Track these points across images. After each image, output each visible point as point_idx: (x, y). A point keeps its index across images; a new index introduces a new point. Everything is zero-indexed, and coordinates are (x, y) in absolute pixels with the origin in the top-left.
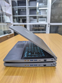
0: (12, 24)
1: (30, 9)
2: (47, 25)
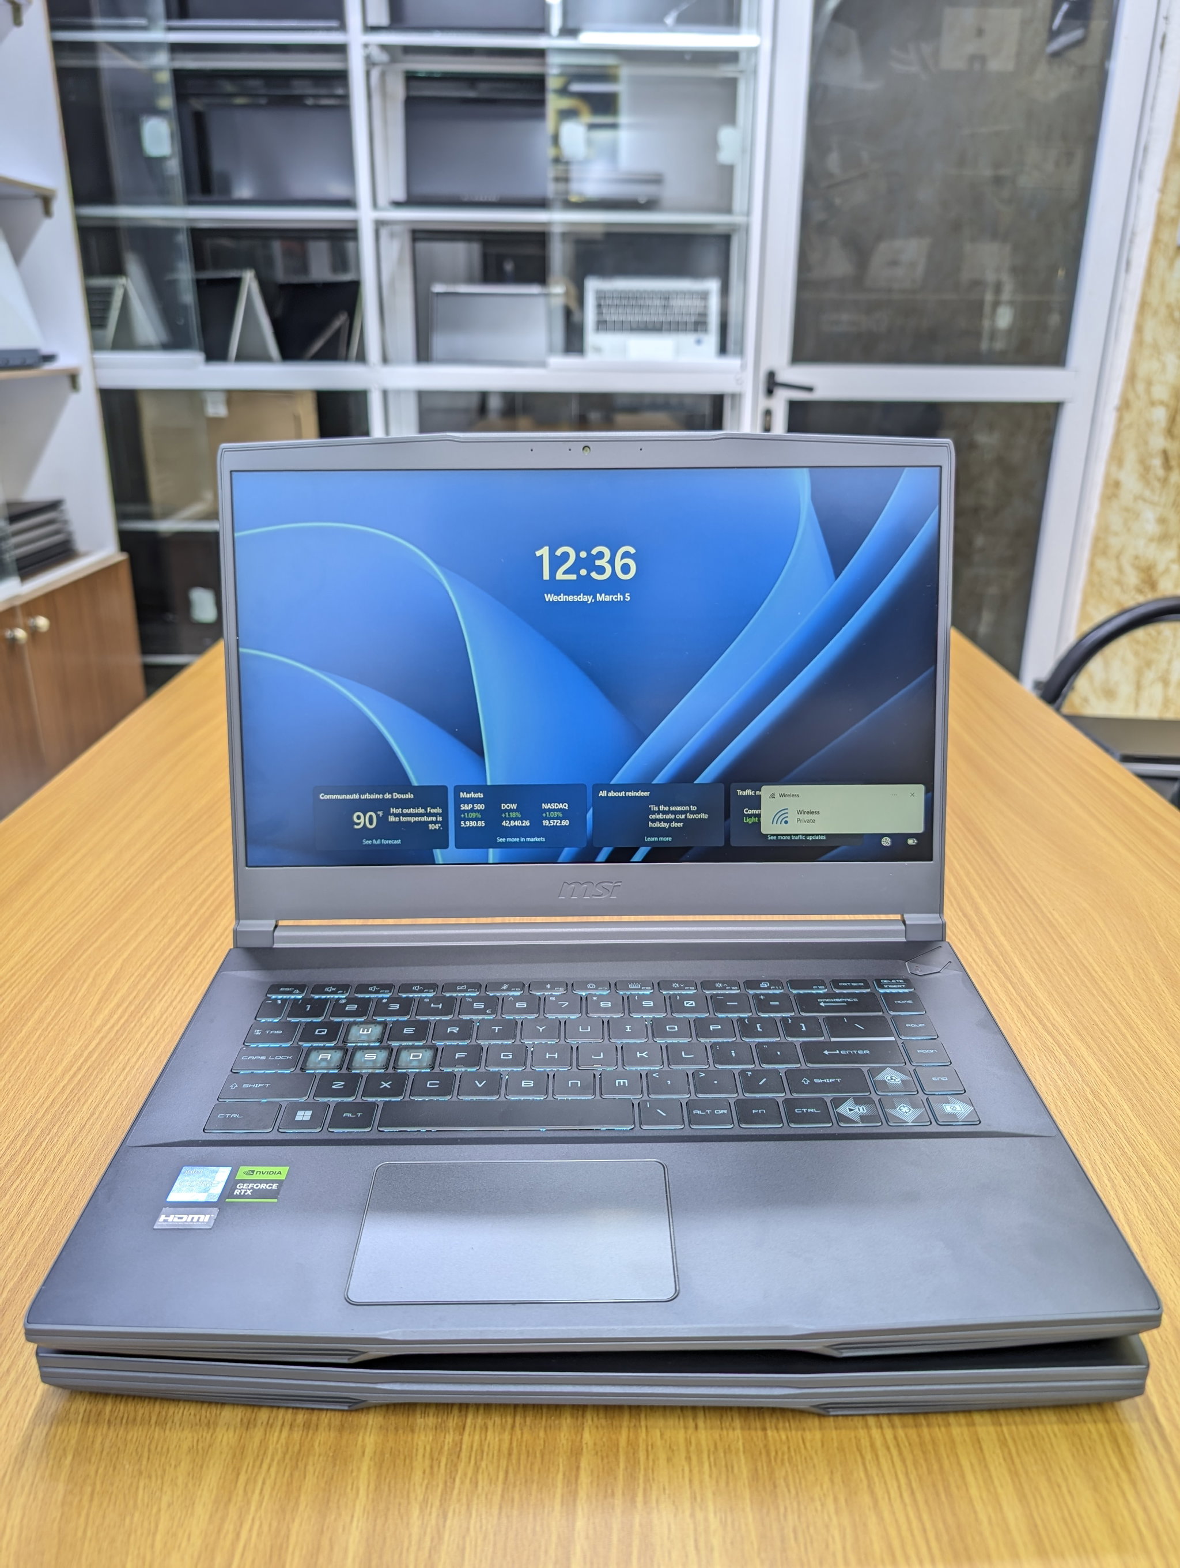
0: (73, 379)
1: (411, 77)
2: (736, 397)
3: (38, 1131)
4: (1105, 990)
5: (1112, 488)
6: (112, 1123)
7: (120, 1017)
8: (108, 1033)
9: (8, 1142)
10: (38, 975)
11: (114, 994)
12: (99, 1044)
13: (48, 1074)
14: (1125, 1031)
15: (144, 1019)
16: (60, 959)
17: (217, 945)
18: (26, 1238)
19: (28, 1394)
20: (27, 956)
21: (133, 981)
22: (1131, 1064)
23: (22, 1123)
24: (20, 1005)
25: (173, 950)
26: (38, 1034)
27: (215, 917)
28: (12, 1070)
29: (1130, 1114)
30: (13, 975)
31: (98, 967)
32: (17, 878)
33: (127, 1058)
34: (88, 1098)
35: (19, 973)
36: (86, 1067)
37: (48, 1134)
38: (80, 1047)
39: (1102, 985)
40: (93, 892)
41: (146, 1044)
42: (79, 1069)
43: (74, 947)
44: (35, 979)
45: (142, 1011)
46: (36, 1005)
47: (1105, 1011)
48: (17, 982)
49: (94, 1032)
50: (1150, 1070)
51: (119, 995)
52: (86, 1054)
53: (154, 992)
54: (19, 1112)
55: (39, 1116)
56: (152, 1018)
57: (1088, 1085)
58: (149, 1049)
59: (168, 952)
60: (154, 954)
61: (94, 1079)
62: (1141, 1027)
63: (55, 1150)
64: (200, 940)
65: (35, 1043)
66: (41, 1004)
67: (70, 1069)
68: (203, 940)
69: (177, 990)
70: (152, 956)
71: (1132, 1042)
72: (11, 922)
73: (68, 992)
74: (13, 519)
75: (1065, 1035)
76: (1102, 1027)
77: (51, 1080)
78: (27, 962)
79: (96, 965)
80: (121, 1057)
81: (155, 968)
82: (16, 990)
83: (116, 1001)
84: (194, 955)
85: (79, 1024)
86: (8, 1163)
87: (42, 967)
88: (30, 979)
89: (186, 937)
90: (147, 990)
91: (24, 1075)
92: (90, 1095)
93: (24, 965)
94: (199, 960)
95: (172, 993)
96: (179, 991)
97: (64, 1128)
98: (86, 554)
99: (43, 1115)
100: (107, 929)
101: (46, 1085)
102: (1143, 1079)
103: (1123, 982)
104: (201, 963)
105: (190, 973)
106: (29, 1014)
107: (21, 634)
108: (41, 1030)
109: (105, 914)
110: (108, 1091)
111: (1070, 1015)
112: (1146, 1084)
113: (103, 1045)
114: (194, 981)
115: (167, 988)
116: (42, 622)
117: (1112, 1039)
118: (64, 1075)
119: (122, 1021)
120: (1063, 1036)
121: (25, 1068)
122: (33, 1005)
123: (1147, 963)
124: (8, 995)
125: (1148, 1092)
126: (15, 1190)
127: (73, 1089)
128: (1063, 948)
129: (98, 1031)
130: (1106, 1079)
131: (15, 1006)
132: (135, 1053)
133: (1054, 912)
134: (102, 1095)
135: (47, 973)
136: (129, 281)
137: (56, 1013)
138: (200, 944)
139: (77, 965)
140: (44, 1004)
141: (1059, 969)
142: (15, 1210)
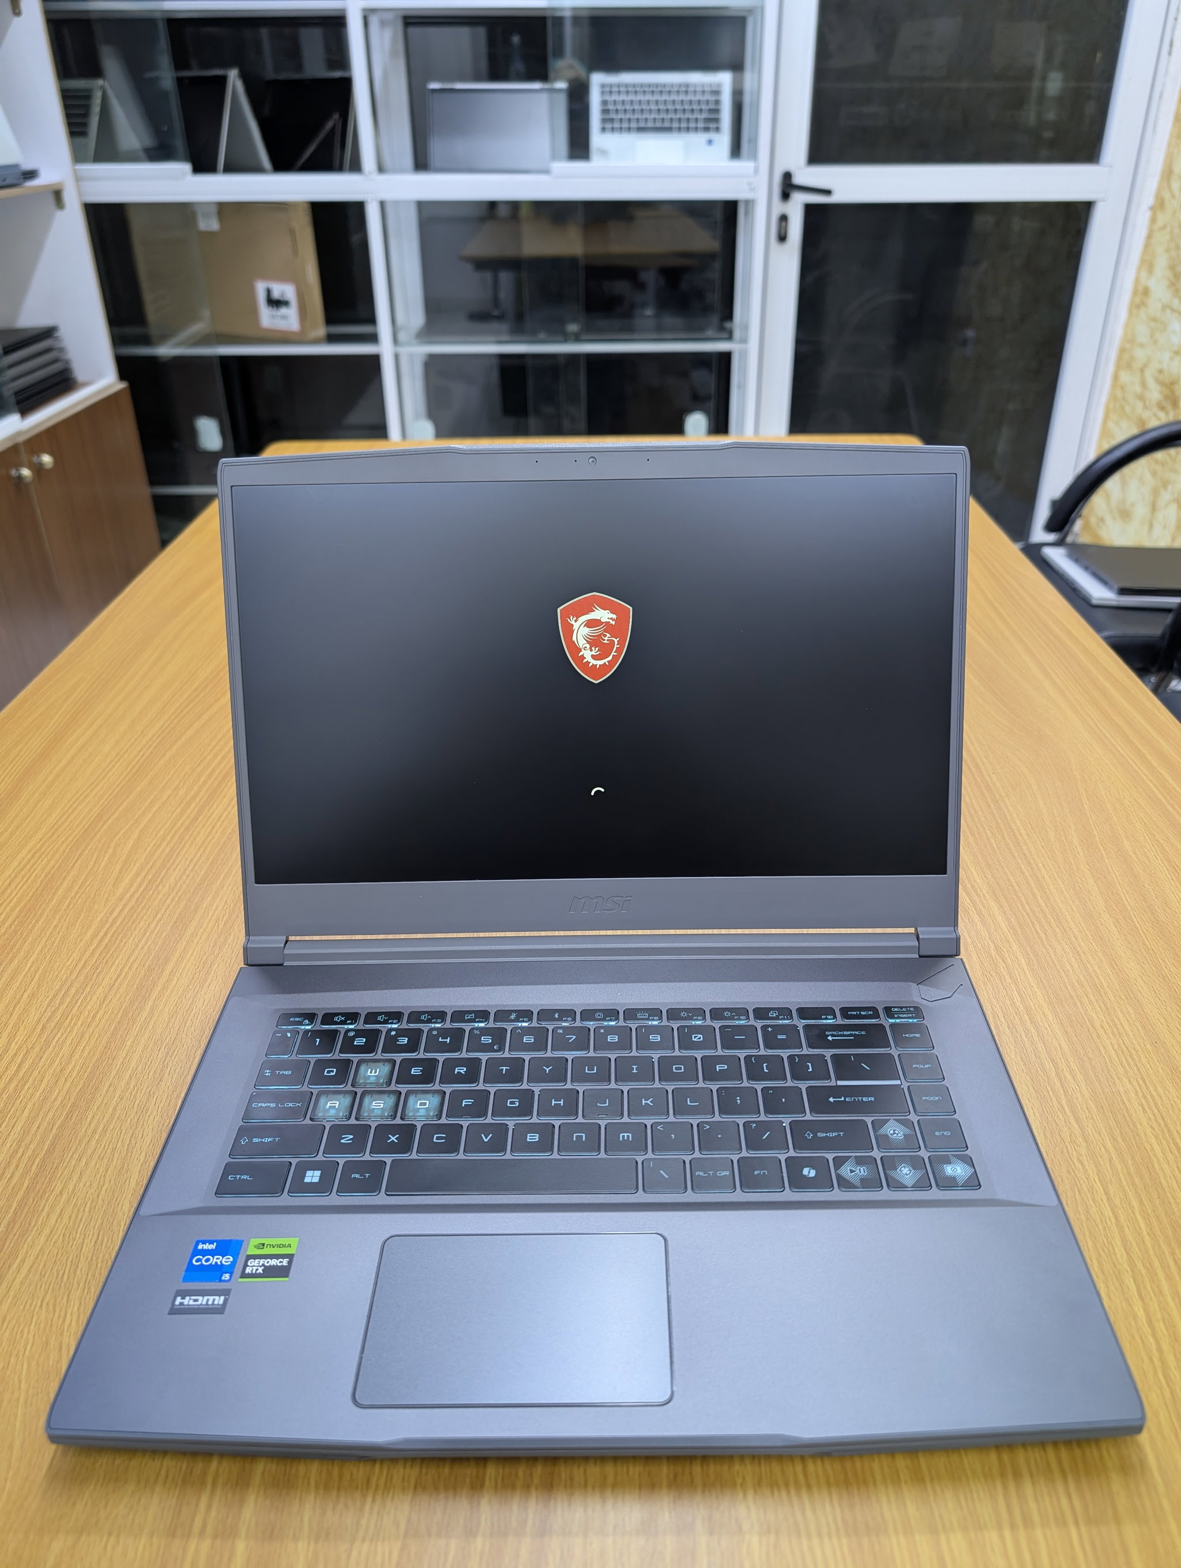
0: (57, 196)
2: (750, 204)
3: (73, 991)
4: (1026, 852)
5: (1142, 294)
6: (137, 983)
7: (140, 886)
8: (129, 900)
9: (48, 1000)
10: (64, 846)
11: (133, 863)
12: (122, 910)
13: (79, 939)
14: (1037, 891)
15: (160, 888)
16: (83, 830)
17: (225, 815)
18: (68, 1084)
19: (78, 1211)
20: (53, 827)
21: (150, 851)
22: (1035, 922)
23: (59, 983)
24: (50, 875)
25: (185, 820)
26: (68, 901)
27: (222, 788)
28: (48, 934)
29: (1025, 968)
30: (42, 846)
31: (118, 837)
32: (39, 750)
33: (147, 924)
34: (115, 961)
35: (47, 844)
36: (112, 932)
37: (82, 993)
38: (106, 913)
39: (1024, 848)
40: (109, 764)
41: (163, 910)
42: (106, 934)
43: (95, 818)
44: (61, 850)
45: (159, 880)
46: (64, 874)
47: (1022, 873)
48: (46, 852)
49: (117, 900)
50: (1051, 927)
51: (138, 864)
52: (110, 920)
53: (168, 861)
54: (56, 973)
55: (73, 977)
56: (168, 885)
57: (993, 942)
58: (166, 915)
59: (181, 822)
60: (168, 824)
61: (119, 944)
62: (1051, 887)
63: (89, 1007)
64: (209, 810)
65: (65, 910)
66: (69, 873)
67: (98, 935)
68: (211, 811)
69: (189, 859)
70: (166, 827)
71: (1041, 901)
72: (37, 795)
73: (92, 863)
74: (8, 350)
75: (982, 896)
76: (1017, 887)
77: (82, 944)
78: (53, 833)
79: (115, 836)
80: (142, 923)
81: (169, 838)
82: (45, 860)
83: (135, 869)
84: (204, 825)
85: (103, 892)
86: (49, 1019)
87: (66, 839)
88: (58, 850)
89: (195, 807)
90: (162, 860)
91: (58, 940)
92: (117, 957)
93: (51, 837)
94: (208, 830)
95: (185, 862)
96: (192, 860)
97: (96, 987)
98: (85, 384)
99: (77, 976)
100: (124, 801)
101: (78, 949)
102: (1043, 936)
103: (1043, 844)
104: (210, 832)
105: (200, 843)
106: (59, 883)
107: (26, 472)
108: (70, 899)
109: (121, 786)
110: (132, 954)
111: (989, 876)
112: (1045, 941)
113: (126, 911)
114: (204, 850)
115: (180, 858)
116: (47, 459)
117: (1023, 899)
118: (93, 939)
119: (142, 889)
120: (979, 897)
121: (59, 933)
122: (62, 875)
123: (1069, 826)
124: (38, 865)
125: (1045, 948)
126: (57, 1042)
127: (101, 953)
128: (995, 812)
129: (121, 899)
130: (1010, 936)
131: (46, 876)
132: (154, 919)
133: (994, 777)
134: (127, 957)
135: (72, 844)
136: (106, 82)
137: (82, 882)
138: (209, 814)
139: (98, 836)
140: (71, 874)
141: (988, 832)
142: (58, 1059)
